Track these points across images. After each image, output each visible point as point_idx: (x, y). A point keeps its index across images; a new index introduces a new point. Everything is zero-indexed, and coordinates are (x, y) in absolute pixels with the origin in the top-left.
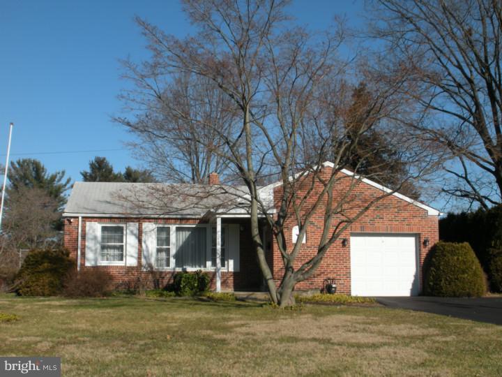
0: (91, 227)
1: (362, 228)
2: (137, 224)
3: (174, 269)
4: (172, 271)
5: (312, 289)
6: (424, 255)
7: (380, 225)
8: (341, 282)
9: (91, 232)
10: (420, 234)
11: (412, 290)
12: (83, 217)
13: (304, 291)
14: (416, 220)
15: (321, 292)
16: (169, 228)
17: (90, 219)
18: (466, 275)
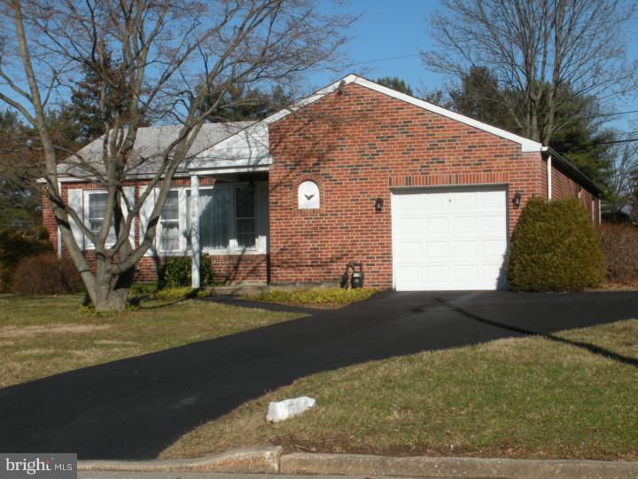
0: (75, 197)
1: (408, 180)
2: (133, 189)
3: (186, 252)
4: (183, 255)
5: (328, 281)
6: (515, 220)
7: (439, 173)
8: (375, 268)
9: (76, 202)
10: (507, 185)
11: (500, 280)
12: (63, 183)
13: (316, 284)
14: (501, 162)
15: (342, 286)
16: (177, 192)
17: (73, 186)
18: (550, 255)
